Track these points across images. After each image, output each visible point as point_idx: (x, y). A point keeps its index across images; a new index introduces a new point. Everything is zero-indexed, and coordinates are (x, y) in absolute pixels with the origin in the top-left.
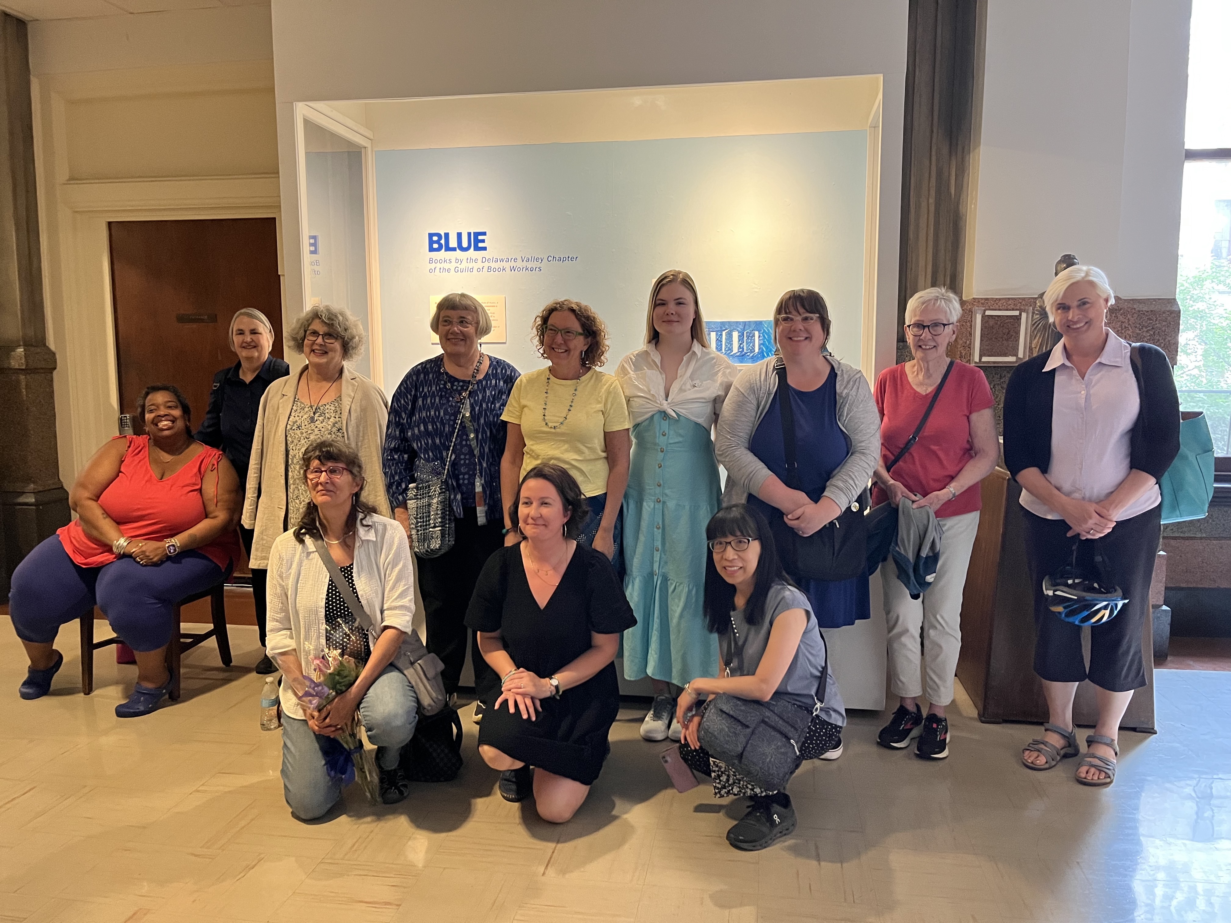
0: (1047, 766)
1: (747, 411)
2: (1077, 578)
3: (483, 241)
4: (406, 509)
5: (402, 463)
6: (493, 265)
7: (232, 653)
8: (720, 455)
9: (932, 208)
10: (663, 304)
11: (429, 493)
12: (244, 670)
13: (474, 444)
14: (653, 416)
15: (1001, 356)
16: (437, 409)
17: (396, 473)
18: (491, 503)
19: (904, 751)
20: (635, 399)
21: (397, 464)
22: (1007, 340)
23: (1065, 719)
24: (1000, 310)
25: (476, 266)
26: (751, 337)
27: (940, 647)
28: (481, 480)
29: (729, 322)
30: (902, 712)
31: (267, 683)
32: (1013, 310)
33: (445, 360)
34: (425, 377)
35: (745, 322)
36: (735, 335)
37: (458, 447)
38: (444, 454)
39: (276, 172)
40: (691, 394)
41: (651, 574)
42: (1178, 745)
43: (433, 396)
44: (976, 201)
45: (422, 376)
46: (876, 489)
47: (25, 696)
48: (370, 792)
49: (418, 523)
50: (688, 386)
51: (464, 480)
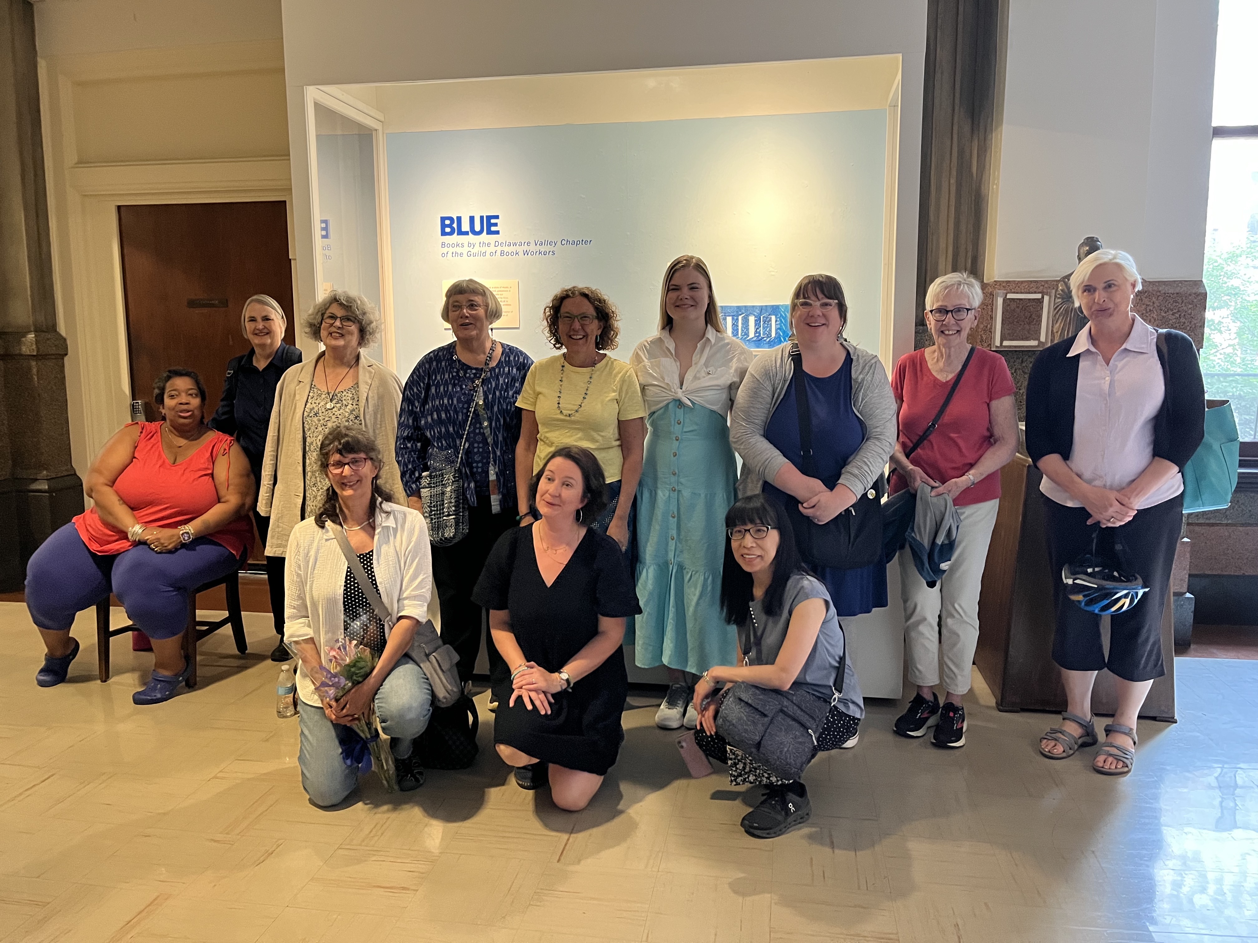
0: (1064, 755)
1: (763, 398)
2: (1097, 567)
3: (496, 225)
4: (420, 497)
5: (415, 451)
6: (506, 249)
7: (248, 640)
8: (735, 442)
9: (953, 189)
10: (677, 288)
11: (442, 481)
12: (259, 658)
13: (487, 432)
14: (668, 405)
15: (1022, 340)
16: (451, 397)
17: (409, 462)
18: (505, 491)
19: (921, 740)
20: (650, 388)
21: (410, 452)
22: (1029, 324)
23: (1083, 707)
24: (1021, 293)
25: (489, 250)
26: (768, 321)
27: (958, 636)
28: (495, 468)
29: (745, 306)
30: (919, 701)
31: (283, 671)
32: (1035, 293)
33: (458, 348)
34: (437, 365)
35: (762, 306)
36: (752, 319)
37: (472, 435)
38: (458, 442)
39: (287, 154)
40: (706, 382)
41: (666, 564)
42: (1198, 734)
43: (446, 384)
44: (998, 182)
45: (434, 364)
46: (894, 477)
47: (42, 684)
48: (387, 780)
49: (431, 511)
50: (703, 374)
51: (478, 467)
